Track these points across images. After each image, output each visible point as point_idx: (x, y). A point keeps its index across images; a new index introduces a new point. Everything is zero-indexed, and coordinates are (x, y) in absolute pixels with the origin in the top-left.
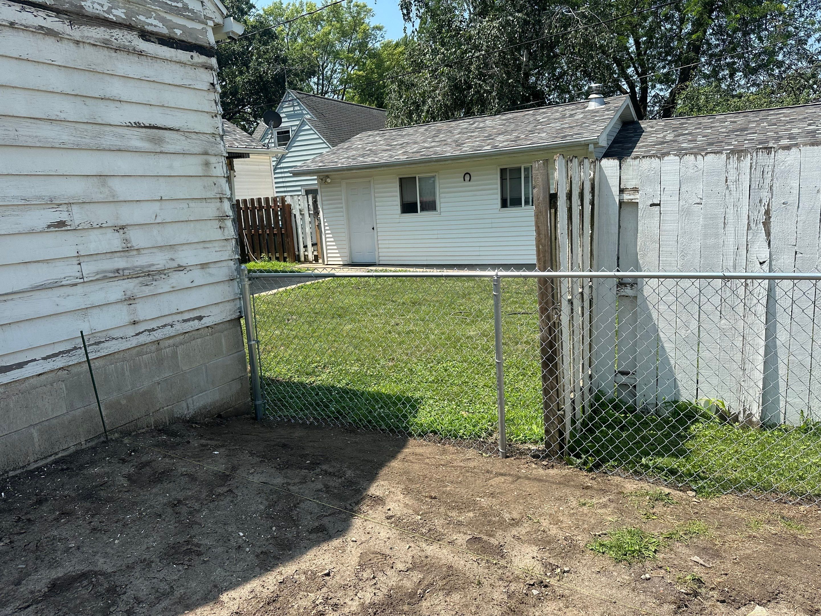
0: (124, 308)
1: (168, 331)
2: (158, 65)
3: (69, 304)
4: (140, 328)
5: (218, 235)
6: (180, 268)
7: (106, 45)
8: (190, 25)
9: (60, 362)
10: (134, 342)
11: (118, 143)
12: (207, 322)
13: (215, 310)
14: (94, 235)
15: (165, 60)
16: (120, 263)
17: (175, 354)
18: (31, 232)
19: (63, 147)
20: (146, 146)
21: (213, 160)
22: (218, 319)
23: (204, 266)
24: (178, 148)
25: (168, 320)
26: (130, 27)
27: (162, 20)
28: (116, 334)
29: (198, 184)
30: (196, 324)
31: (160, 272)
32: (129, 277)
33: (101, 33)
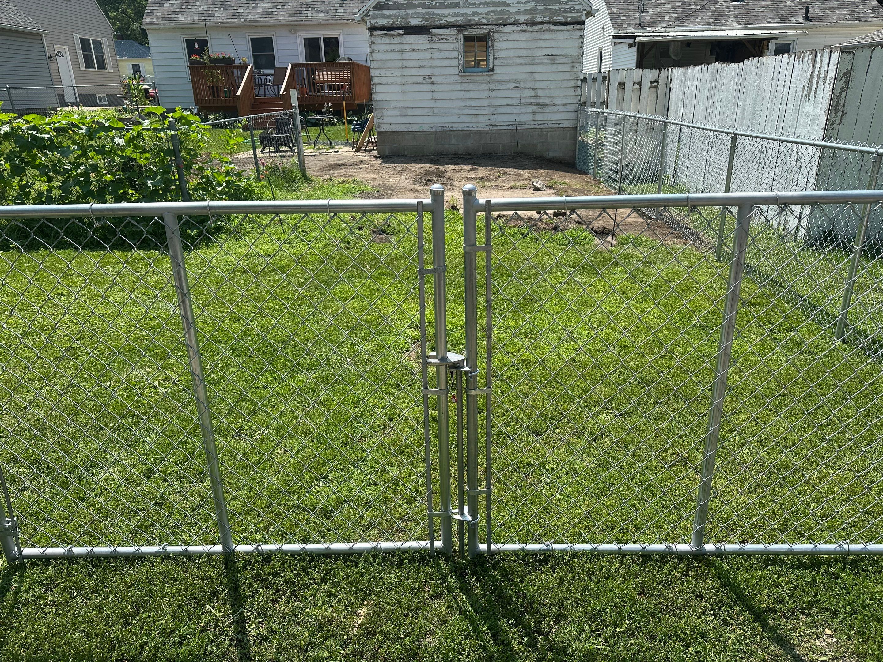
0: (532, 115)
1: (546, 126)
2: (558, 33)
3: (515, 111)
4: (536, 123)
5: (573, 93)
6: (554, 105)
7: (540, 30)
8: (574, 15)
9: (510, 127)
10: (533, 127)
11: (539, 62)
12: (561, 126)
13: (566, 122)
14: (526, 91)
15: (561, 31)
16: (533, 100)
17: (547, 135)
18: (509, 89)
19: (521, 64)
20: (549, 62)
21: (576, 65)
22: (566, 126)
23: (564, 105)
24: (561, 62)
25: (547, 122)
26: (549, 23)
27: (563, 17)
28: (527, 123)
29: (568, 74)
30: (557, 126)
31: (546, 105)
32: (535, 105)
33: (539, 27)
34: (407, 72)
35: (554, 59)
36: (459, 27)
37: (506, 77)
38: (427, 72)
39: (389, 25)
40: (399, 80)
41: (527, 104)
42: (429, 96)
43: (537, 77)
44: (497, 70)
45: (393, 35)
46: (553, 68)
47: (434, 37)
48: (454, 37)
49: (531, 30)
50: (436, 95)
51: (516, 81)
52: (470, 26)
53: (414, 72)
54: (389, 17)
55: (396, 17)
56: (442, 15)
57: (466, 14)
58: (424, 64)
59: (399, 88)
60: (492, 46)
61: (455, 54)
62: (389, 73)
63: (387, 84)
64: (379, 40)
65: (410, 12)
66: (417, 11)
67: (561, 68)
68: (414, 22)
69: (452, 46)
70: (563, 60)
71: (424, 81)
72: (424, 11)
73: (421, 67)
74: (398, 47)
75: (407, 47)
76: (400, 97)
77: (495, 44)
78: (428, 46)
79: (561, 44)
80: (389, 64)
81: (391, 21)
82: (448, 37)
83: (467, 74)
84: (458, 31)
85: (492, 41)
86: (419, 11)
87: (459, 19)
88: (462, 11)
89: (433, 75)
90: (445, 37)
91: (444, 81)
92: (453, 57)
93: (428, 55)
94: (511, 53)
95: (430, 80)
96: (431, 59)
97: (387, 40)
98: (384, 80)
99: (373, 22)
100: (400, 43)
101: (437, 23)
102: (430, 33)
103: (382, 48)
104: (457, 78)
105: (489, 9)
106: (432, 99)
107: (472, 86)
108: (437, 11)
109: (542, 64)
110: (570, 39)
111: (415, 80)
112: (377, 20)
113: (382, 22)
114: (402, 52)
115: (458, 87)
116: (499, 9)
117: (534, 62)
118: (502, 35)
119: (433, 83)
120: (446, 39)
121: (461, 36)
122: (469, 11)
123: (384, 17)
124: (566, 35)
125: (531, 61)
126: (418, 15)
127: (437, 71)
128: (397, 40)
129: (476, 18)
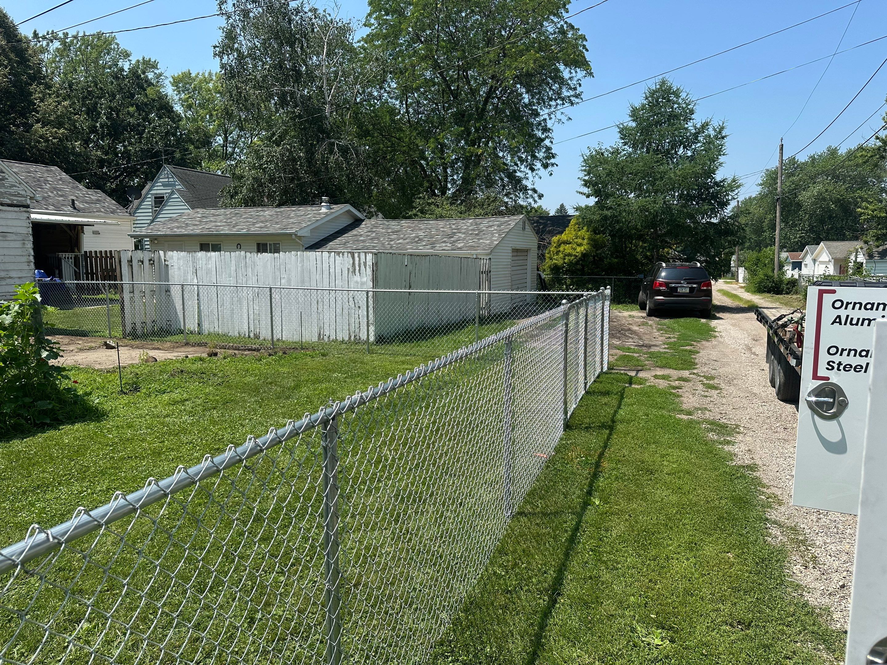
2: (6, 213)
8: (20, 199)
15: (9, 211)
21: (26, 242)
23: (19, 278)
24: (12, 239)
27: (9, 199)
29: (20, 250)
31: (2, 278)
35: (5, 236)
46: (6, 244)
67: (12, 244)
70: (14, 237)
79: (10, 223)
110: (18, 219)
124: (14, 215)
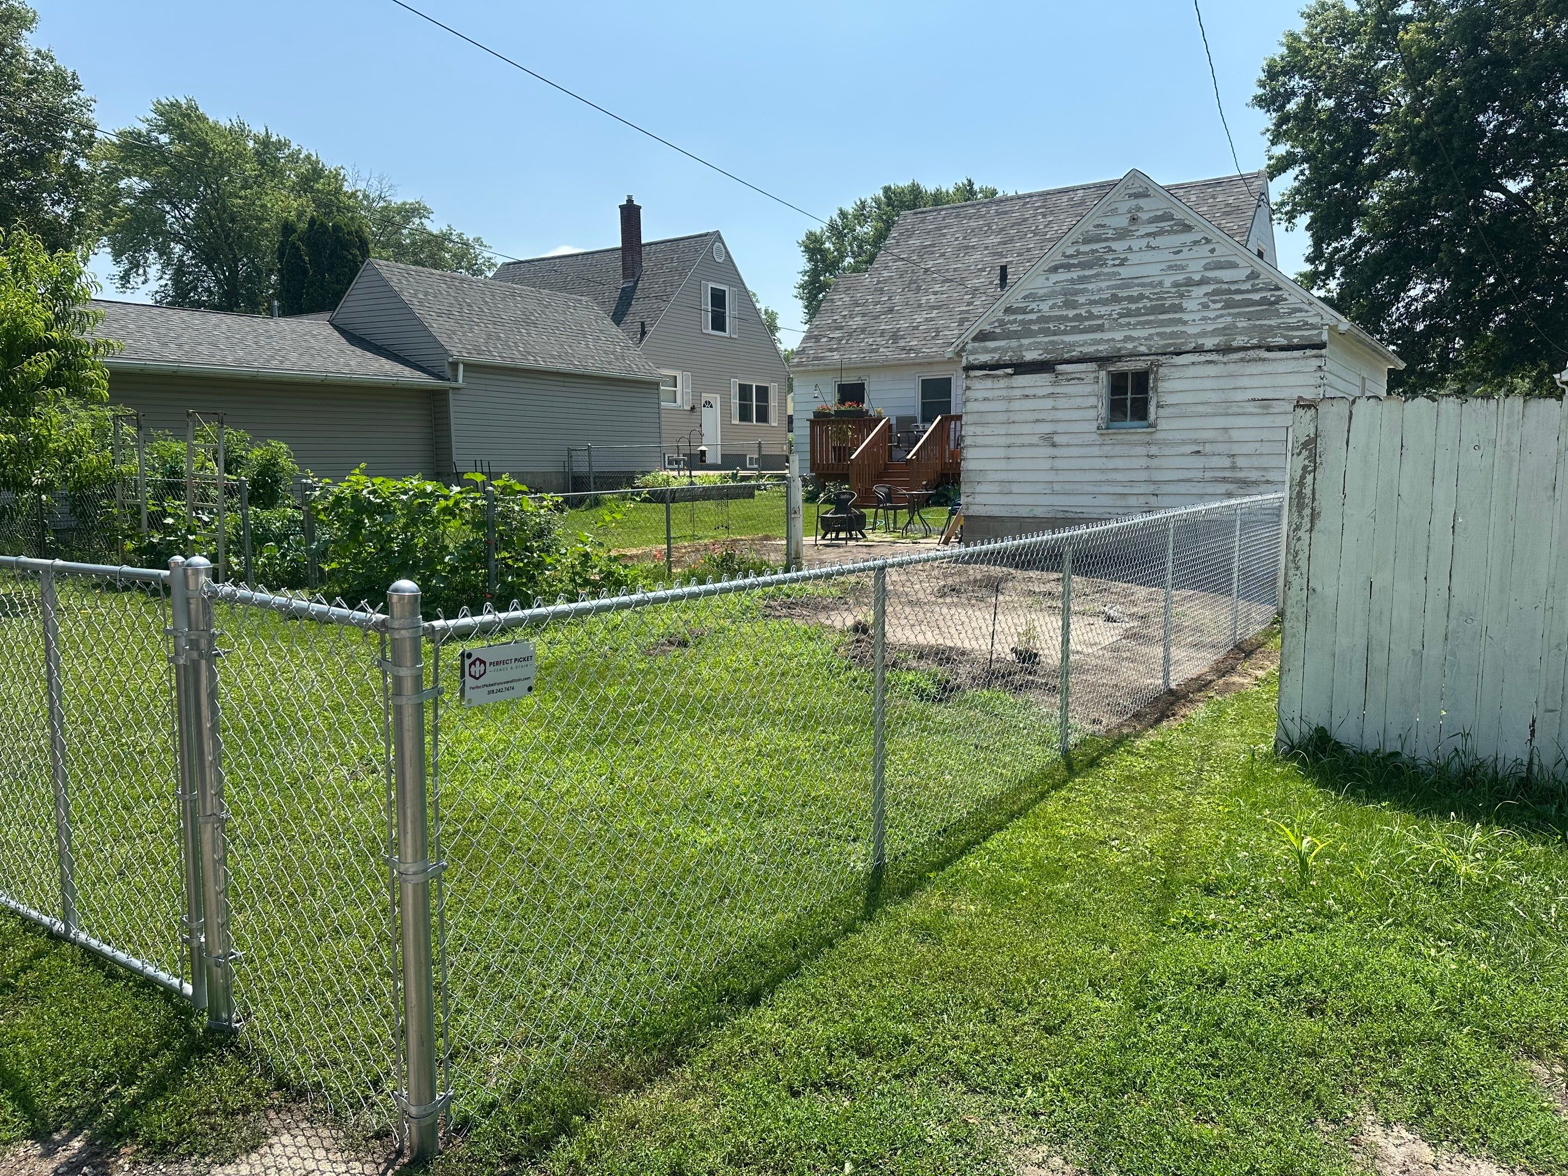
2: (1275, 364)
3: (1194, 491)
6: (1268, 482)
7: (1242, 360)
8: (1306, 333)
11: (1240, 411)
14: (1215, 458)
15: (1282, 359)
16: (1227, 474)
18: (1183, 455)
19: (1207, 415)
20: (1258, 410)
24: (1281, 410)
26: (1259, 347)
27: (1284, 336)
31: (1253, 482)
32: (1232, 482)
33: (1240, 355)
34: (1014, 429)
35: (1269, 407)
36: (1101, 360)
37: (1178, 436)
38: (1046, 428)
39: (993, 362)
40: (1003, 441)
41: (1216, 480)
42: (1047, 464)
43: (1235, 435)
44: (1162, 424)
45: (998, 376)
46: (1267, 421)
47: (1060, 377)
48: (1092, 375)
49: (1225, 359)
50: (1059, 464)
51: (1196, 442)
52: (1119, 358)
53: (1026, 429)
54: (995, 350)
55: (1004, 350)
56: (1073, 345)
57: (1113, 340)
58: (1041, 416)
59: (1001, 453)
60: (1155, 389)
61: (1092, 401)
62: (987, 431)
63: (984, 446)
64: (976, 384)
65: (1025, 342)
66: (1037, 340)
67: (1280, 420)
68: (1030, 356)
69: (1089, 389)
70: (1285, 407)
71: (1041, 442)
72: (1047, 339)
73: (1038, 421)
74: (1004, 393)
75: (1018, 393)
76: (1002, 465)
77: (1160, 384)
78: (1050, 390)
79: (1279, 381)
80: (989, 418)
81: (997, 356)
82: (1083, 376)
83: (1110, 431)
84: (1099, 366)
85: (1156, 380)
86: (1039, 340)
87: (1101, 348)
88: (1107, 336)
89: (1055, 433)
90: (1078, 376)
91: (1071, 442)
92: (1089, 405)
93: (1049, 403)
94: (1189, 398)
95: (1049, 440)
96: (1054, 409)
97: (989, 383)
98: (980, 441)
99: (971, 358)
100: (1007, 388)
101: (1066, 356)
102: (1054, 371)
103: (980, 395)
104: (1095, 436)
105: (1153, 331)
106: (1052, 469)
107: (1118, 450)
108: (1067, 338)
109: (1244, 414)
110: (1298, 372)
111: (1027, 440)
112: (977, 356)
113: (984, 358)
114: (1010, 399)
115: (1096, 451)
116: (1168, 330)
117: (1230, 411)
118: (1173, 369)
119: (1054, 445)
120: (1078, 379)
121: (1103, 374)
122: (1119, 336)
123: (987, 351)
124: (1291, 366)
125: (1226, 409)
126: (1036, 346)
127: (1061, 428)
128: (1003, 383)
129: (1130, 346)
